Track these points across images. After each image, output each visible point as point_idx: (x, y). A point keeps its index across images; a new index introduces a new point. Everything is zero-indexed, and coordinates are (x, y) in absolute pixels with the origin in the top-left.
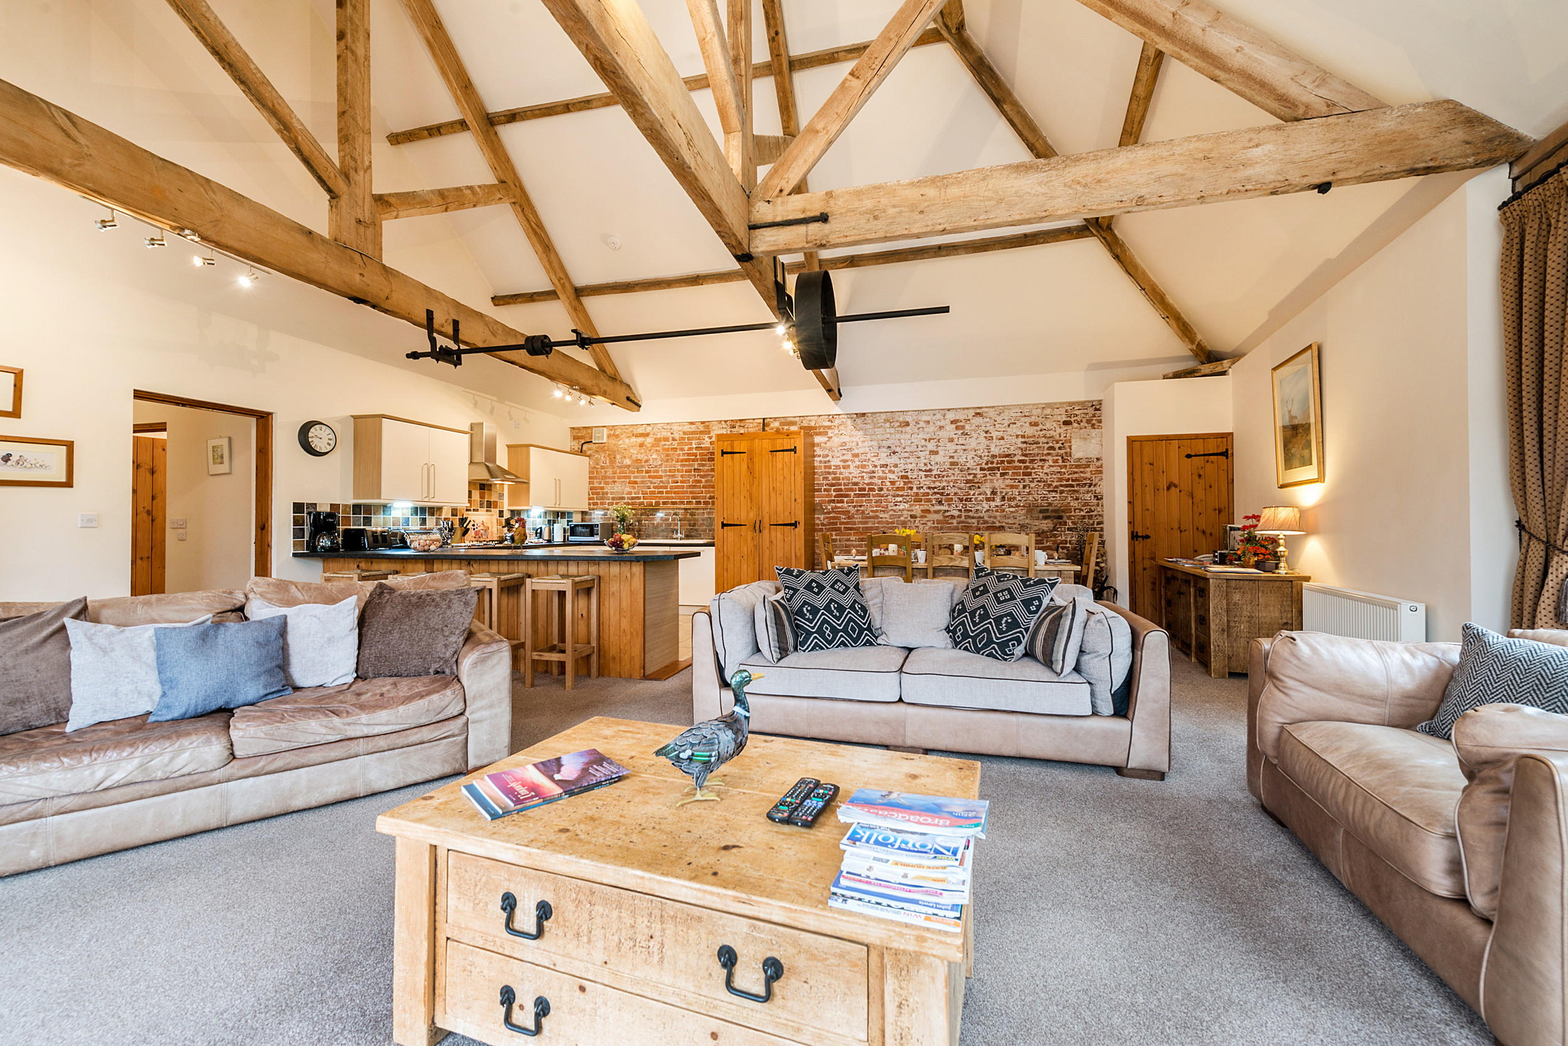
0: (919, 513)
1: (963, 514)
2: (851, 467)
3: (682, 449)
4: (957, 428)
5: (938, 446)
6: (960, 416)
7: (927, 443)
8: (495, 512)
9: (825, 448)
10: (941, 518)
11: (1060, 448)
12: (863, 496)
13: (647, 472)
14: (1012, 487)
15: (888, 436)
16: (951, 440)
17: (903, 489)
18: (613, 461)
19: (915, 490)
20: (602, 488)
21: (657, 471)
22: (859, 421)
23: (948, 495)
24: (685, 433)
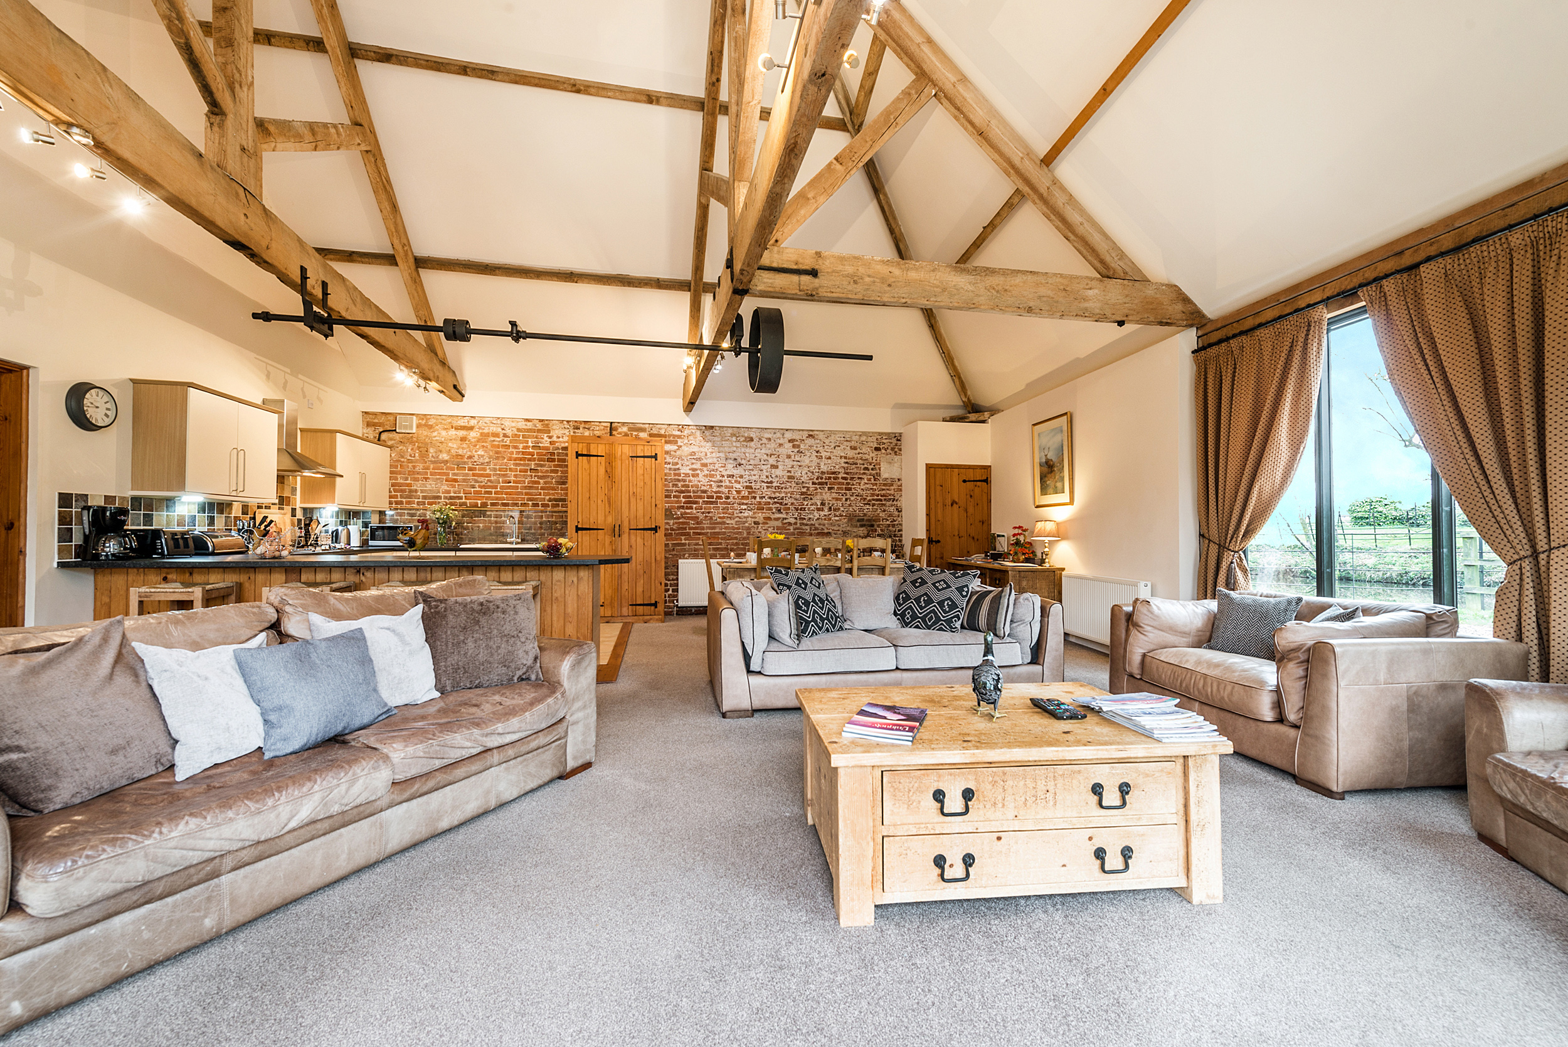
0: (761, 520)
1: (799, 522)
2: (700, 476)
3: (516, 447)
4: (794, 446)
5: (778, 461)
6: (797, 436)
7: (769, 458)
8: (288, 509)
9: (675, 456)
10: (780, 525)
11: (872, 469)
12: (712, 503)
13: (470, 469)
14: (837, 499)
15: (735, 449)
16: (789, 457)
17: (747, 498)
18: (424, 455)
19: (758, 499)
20: (409, 485)
21: (485, 470)
22: (707, 433)
23: (786, 504)
24: (519, 430)
